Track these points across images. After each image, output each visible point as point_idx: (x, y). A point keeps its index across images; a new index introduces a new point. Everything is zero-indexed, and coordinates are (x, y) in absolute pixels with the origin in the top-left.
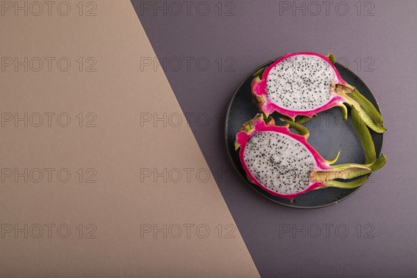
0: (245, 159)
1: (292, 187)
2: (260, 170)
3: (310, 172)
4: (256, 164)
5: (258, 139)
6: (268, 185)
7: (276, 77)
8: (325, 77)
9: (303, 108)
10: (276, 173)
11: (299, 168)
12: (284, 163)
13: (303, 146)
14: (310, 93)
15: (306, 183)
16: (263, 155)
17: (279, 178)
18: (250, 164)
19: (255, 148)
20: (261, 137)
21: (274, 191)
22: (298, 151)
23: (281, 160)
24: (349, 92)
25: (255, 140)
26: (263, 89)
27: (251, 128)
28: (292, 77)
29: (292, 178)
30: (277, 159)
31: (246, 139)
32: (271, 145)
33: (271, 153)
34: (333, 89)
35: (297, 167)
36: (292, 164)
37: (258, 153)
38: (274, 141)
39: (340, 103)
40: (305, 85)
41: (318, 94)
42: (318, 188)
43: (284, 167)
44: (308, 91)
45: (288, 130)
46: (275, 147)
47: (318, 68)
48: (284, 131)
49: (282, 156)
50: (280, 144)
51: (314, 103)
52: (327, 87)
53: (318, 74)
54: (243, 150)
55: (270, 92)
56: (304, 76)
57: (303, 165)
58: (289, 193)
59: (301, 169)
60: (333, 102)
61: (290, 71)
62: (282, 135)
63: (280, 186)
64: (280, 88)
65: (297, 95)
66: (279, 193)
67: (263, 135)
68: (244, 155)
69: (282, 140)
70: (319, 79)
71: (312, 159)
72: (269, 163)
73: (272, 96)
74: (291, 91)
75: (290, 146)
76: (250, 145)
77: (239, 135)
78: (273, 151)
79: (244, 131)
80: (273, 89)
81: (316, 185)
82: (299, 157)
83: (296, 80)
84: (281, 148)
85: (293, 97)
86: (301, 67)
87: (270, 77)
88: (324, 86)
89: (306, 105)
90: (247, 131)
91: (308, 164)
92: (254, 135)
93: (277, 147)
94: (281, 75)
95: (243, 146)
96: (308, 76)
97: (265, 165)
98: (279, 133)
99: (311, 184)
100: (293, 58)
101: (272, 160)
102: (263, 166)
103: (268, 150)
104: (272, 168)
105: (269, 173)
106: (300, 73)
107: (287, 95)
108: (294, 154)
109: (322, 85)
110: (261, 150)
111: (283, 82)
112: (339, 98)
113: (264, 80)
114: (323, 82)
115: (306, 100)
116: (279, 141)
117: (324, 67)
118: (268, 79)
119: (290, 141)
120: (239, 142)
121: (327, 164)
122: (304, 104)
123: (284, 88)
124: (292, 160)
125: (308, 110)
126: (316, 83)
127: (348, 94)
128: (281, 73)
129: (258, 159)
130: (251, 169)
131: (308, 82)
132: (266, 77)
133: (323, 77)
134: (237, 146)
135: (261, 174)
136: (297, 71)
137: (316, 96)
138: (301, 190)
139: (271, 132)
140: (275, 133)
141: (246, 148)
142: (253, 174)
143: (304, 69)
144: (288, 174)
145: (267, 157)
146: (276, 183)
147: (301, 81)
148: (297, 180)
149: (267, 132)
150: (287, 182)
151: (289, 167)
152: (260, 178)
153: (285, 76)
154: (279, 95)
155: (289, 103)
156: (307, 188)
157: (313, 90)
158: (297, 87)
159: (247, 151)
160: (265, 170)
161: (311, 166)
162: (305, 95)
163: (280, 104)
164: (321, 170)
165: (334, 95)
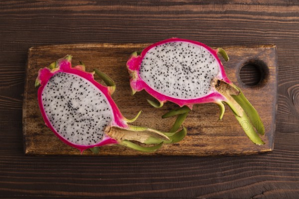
0: (43, 97)
1: (85, 137)
2: (55, 112)
3: (106, 125)
4: (53, 105)
5: (61, 80)
6: (60, 131)
7: (154, 57)
8: (208, 69)
9: (175, 94)
10: (71, 119)
11: (96, 119)
12: (82, 110)
13: (104, 97)
14: (187, 82)
15: (100, 137)
16: (62, 97)
17: (73, 125)
18: (47, 103)
19: (56, 89)
20: (64, 78)
21: (65, 138)
22: (98, 101)
23: (79, 107)
24: (234, 93)
25: (57, 80)
26: (138, 65)
27: (55, 67)
28: (171, 61)
29: (86, 128)
30: (75, 104)
31: (48, 77)
32: (73, 88)
33: (70, 97)
34: (214, 84)
35: (94, 117)
36: (89, 113)
37: (57, 94)
38: (76, 85)
39: (219, 101)
40: (183, 72)
41: (196, 85)
42: (111, 145)
43: (81, 115)
44: (184, 79)
45: (93, 77)
46: (76, 91)
47: (203, 59)
48: (88, 77)
49: (81, 103)
50: (81, 90)
51: (189, 93)
52: (207, 80)
53: (200, 65)
54: (43, 87)
55: (143, 70)
56: (185, 63)
57: (100, 117)
58: (80, 143)
59: (97, 120)
60: (211, 98)
61: (171, 55)
62: (85, 80)
63: (73, 134)
64: (156, 68)
65: (172, 80)
66: (70, 141)
67: (67, 76)
68: (43, 92)
69: (85, 86)
70: (200, 70)
71: (110, 113)
72: (67, 107)
73: (144, 74)
74: (166, 74)
75: (90, 95)
76: (51, 84)
77: (42, 71)
78: (72, 95)
79: (49, 69)
80: (147, 67)
81: (110, 141)
82: (99, 107)
83: (175, 65)
84: (82, 94)
85: (166, 80)
86: (183, 54)
87: (148, 55)
88: (204, 79)
89: (180, 92)
90: (51, 69)
91: (105, 116)
92: (57, 74)
93: (78, 92)
94: (160, 55)
95: (44, 83)
96: (189, 64)
97: (62, 108)
98: (83, 78)
99: (104, 139)
100: (178, 43)
101: (69, 105)
102: (60, 109)
103: (68, 93)
104: (68, 113)
105: (64, 118)
106: (181, 59)
107: (161, 78)
108: (94, 103)
109: (202, 78)
110: (61, 92)
111: (160, 63)
112: (219, 96)
113: (141, 56)
114: (204, 74)
115: (181, 87)
116: (81, 86)
117: (209, 60)
118: (145, 57)
119: (92, 89)
120: (41, 78)
121: (125, 121)
122: (177, 91)
123: (159, 69)
124: (90, 109)
125: (180, 98)
126: (196, 74)
127: (233, 96)
128: (161, 54)
129: (55, 100)
130: (47, 109)
131: (187, 70)
132: (144, 54)
133: (206, 70)
134: (38, 82)
135: (56, 117)
136: (178, 57)
137: (193, 87)
138: (93, 143)
139: (75, 76)
140: (79, 77)
141: (46, 87)
142: (48, 115)
143: (187, 57)
144: (83, 123)
145: (66, 100)
146: (69, 130)
147: (180, 67)
148: (91, 131)
149: (71, 75)
150: (80, 131)
151: (86, 115)
152: (54, 121)
153: (164, 58)
154: (152, 75)
155: (161, 85)
156: (100, 142)
157: (190, 79)
158: (174, 71)
159: (46, 89)
160: (61, 114)
161: (108, 120)
162: (181, 82)
163: (151, 85)
164: (118, 127)
165: (214, 90)
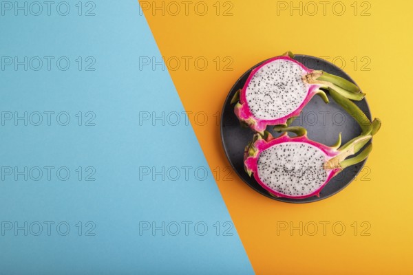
0: (262, 180)
1: (313, 183)
2: (279, 183)
3: (323, 164)
4: (273, 180)
5: (266, 158)
6: (292, 193)
7: (254, 96)
8: (294, 74)
9: (289, 110)
10: (295, 179)
11: (313, 165)
12: (297, 167)
13: (307, 145)
14: (289, 94)
15: (324, 175)
16: (276, 169)
17: (298, 182)
18: (268, 182)
19: (267, 167)
20: (267, 155)
21: (300, 195)
22: (305, 151)
23: (294, 166)
24: (319, 76)
25: (263, 160)
26: (248, 112)
27: (255, 152)
28: (267, 89)
29: (310, 177)
30: (289, 166)
31: (255, 163)
32: (279, 157)
33: (282, 165)
34: (305, 81)
35: (310, 165)
36: (305, 165)
37: (271, 169)
38: (280, 152)
39: (317, 90)
40: (281, 90)
41: (296, 92)
42: (336, 174)
43: (299, 170)
44: (286, 94)
45: (288, 137)
46: (283, 157)
47: (285, 69)
48: (285, 140)
49: (293, 162)
50: (287, 153)
51: (296, 101)
52: (299, 82)
53: (287, 75)
54: (257, 173)
55: (255, 111)
56: (277, 83)
57: (315, 161)
58: (313, 190)
59: (315, 165)
60: (311, 93)
61: (263, 84)
62: (284, 144)
63: (303, 188)
64: (262, 103)
65: (279, 102)
66: (305, 194)
67: (268, 152)
68: (260, 176)
69: (287, 148)
70: (290, 78)
71: (320, 152)
72: (285, 173)
73: (258, 114)
74: (272, 101)
75: (296, 151)
76: (260, 166)
77: (247, 163)
78: (283, 162)
79: (250, 157)
80: (256, 107)
81: (333, 173)
82: (308, 155)
83: (271, 89)
84: (289, 155)
85: (275, 106)
86: (270, 76)
87: (248, 98)
88: (297, 83)
89: (290, 106)
90: (253, 155)
91: (318, 158)
92: (260, 155)
93: (285, 156)
94: (257, 91)
95: (255, 169)
96: (279, 81)
97: (282, 177)
98: (281, 144)
99: (328, 174)
100: (259, 71)
101: (286, 170)
102: (281, 180)
103: (278, 163)
104: (288, 176)
105: (289, 182)
106: (272, 82)
107: (271, 107)
108: (303, 155)
109: (295, 83)
110: (273, 165)
111: (261, 96)
112: (313, 87)
113: (244, 104)
114: (294, 80)
115: (288, 102)
116: (284, 151)
117: (288, 66)
118: (248, 101)
119: (294, 146)
120: (250, 168)
121: (334, 150)
122: (288, 107)
123: (264, 101)
124: (303, 161)
125: (293, 110)
126: (289, 84)
127: (318, 79)
129: (273, 175)
130: (271, 186)
131: (281, 86)
132: (245, 100)
133: (293, 75)
134: (250, 172)
135: (282, 186)
136: (269, 82)
137: (295, 95)
138: (322, 183)
139: (274, 146)
140: (278, 145)
141: (258, 171)
142: (275, 189)
143: (273, 76)
144: (306, 175)
145: (281, 170)
146: (299, 187)
147: (276, 88)
148: (315, 176)
149: (270, 148)
150: (307, 182)
151: (304, 168)
152: (283, 190)
153: (261, 91)
154: (264, 110)
155: (275, 113)
156: (326, 179)
157: (289, 91)
158: (275, 95)
159: (260, 173)
160: (284, 182)
161: (322, 158)
162: (285, 98)
163: (268, 118)
164: (332, 157)
165: (308, 86)
